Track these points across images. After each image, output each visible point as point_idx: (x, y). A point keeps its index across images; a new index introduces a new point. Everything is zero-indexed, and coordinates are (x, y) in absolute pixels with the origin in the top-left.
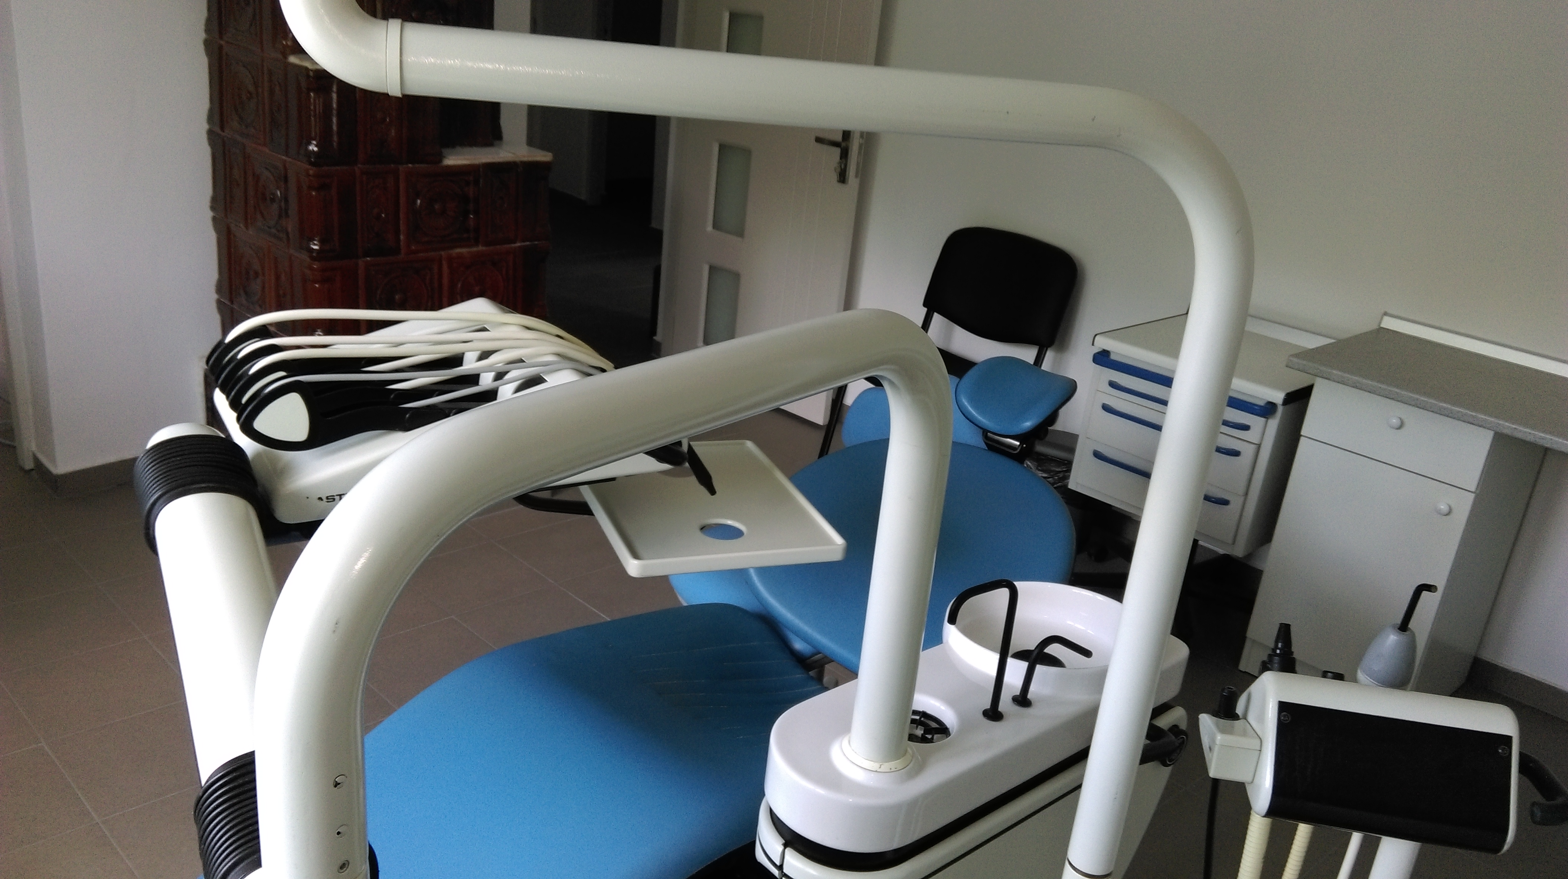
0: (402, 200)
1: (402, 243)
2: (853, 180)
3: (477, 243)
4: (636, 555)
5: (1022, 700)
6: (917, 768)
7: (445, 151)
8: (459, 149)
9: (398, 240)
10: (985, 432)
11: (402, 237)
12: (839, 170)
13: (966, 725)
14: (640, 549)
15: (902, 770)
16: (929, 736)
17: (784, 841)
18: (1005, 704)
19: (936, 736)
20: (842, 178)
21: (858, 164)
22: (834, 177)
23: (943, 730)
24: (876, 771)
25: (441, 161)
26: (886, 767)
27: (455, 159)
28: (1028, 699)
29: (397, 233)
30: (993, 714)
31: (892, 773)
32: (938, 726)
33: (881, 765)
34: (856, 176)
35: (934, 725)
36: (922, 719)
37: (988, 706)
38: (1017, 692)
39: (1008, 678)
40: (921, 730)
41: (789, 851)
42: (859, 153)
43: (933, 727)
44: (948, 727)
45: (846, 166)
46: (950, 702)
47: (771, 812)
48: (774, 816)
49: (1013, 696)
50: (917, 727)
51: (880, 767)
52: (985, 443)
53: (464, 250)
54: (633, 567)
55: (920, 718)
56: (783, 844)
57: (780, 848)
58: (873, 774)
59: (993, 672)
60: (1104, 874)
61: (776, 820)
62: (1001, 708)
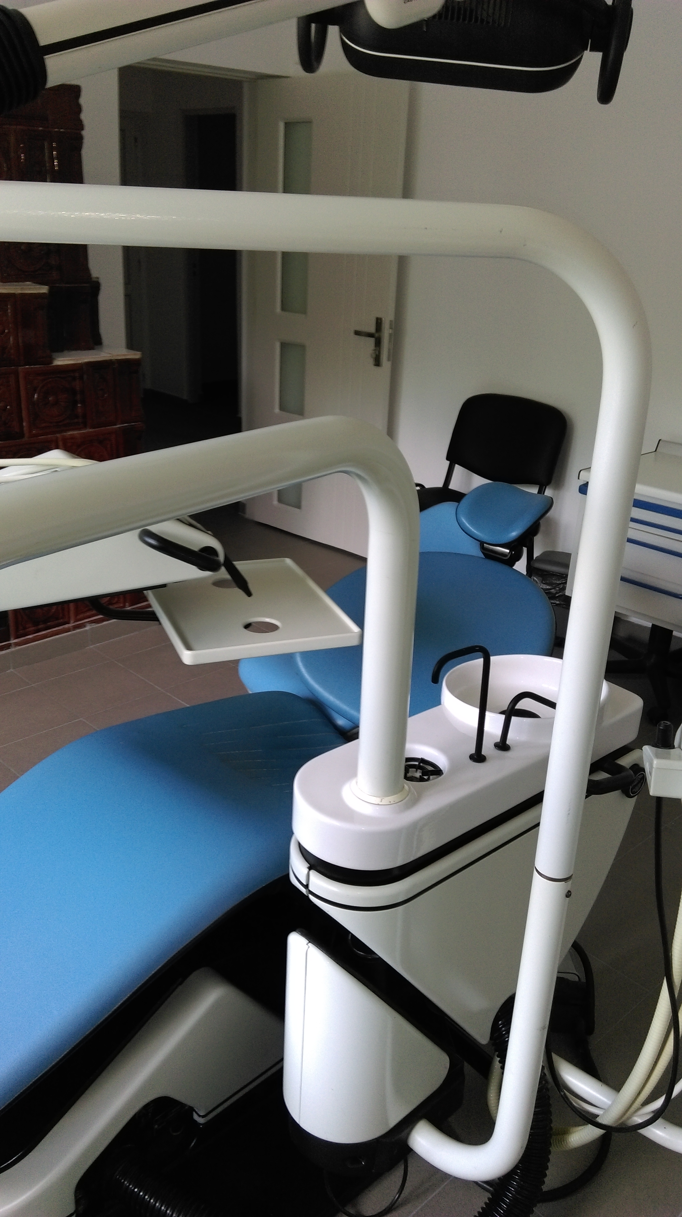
0: (23, 393)
1: (25, 429)
2: (386, 364)
3: (85, 427)
4: (189, 648)
5: (503, 745)
6: (414, 802)
7: (54, 355)
8: (66, 352)
9: (21, 427)
10: (482, 543)
11: (24, 424)
12: (374, 356)
13: (455, 768)
14: (192, 643)
15: (400, 803)
16: (426, 777)
17: (309, 865)
18: (488, 748)
19: (431, 777)
20: (377, 362)
21: (389, 350)
22: (371, 361)
23: (437, 771)
24: (378, 804)
25: (51, 363)
26: (386, 800)
27: (62, 360)
28: (507, 744)
29: (21, 421)
30: (478, 757)
31: (392, 805)
32: (433, 769)
33: (382, 799)
34: (389, 360)
35: (430, 768)
36: (421, 764)
37: (473, 751)
38: (498, 740)
39: (487, 727)
40: (420, 773)
41: (313, 873)
42: (390, 341)
43: (429, 769)
44: (442, 769)
45: (379, 352)
46: (443, 750)
47: (299, 845)
48: (302, 848)
49: (496, 743)
50: (416, 771)
51: (381, 801)
52: (483, 553)
53: (75, 432)
54: (187, 657)
55: (419, 764)
56: (308, 868)
57: (306, 871)
58: (378, 808)
59: (475, 724)
60: (565, 877)
61: (303, 851)
62: (484, 752)
